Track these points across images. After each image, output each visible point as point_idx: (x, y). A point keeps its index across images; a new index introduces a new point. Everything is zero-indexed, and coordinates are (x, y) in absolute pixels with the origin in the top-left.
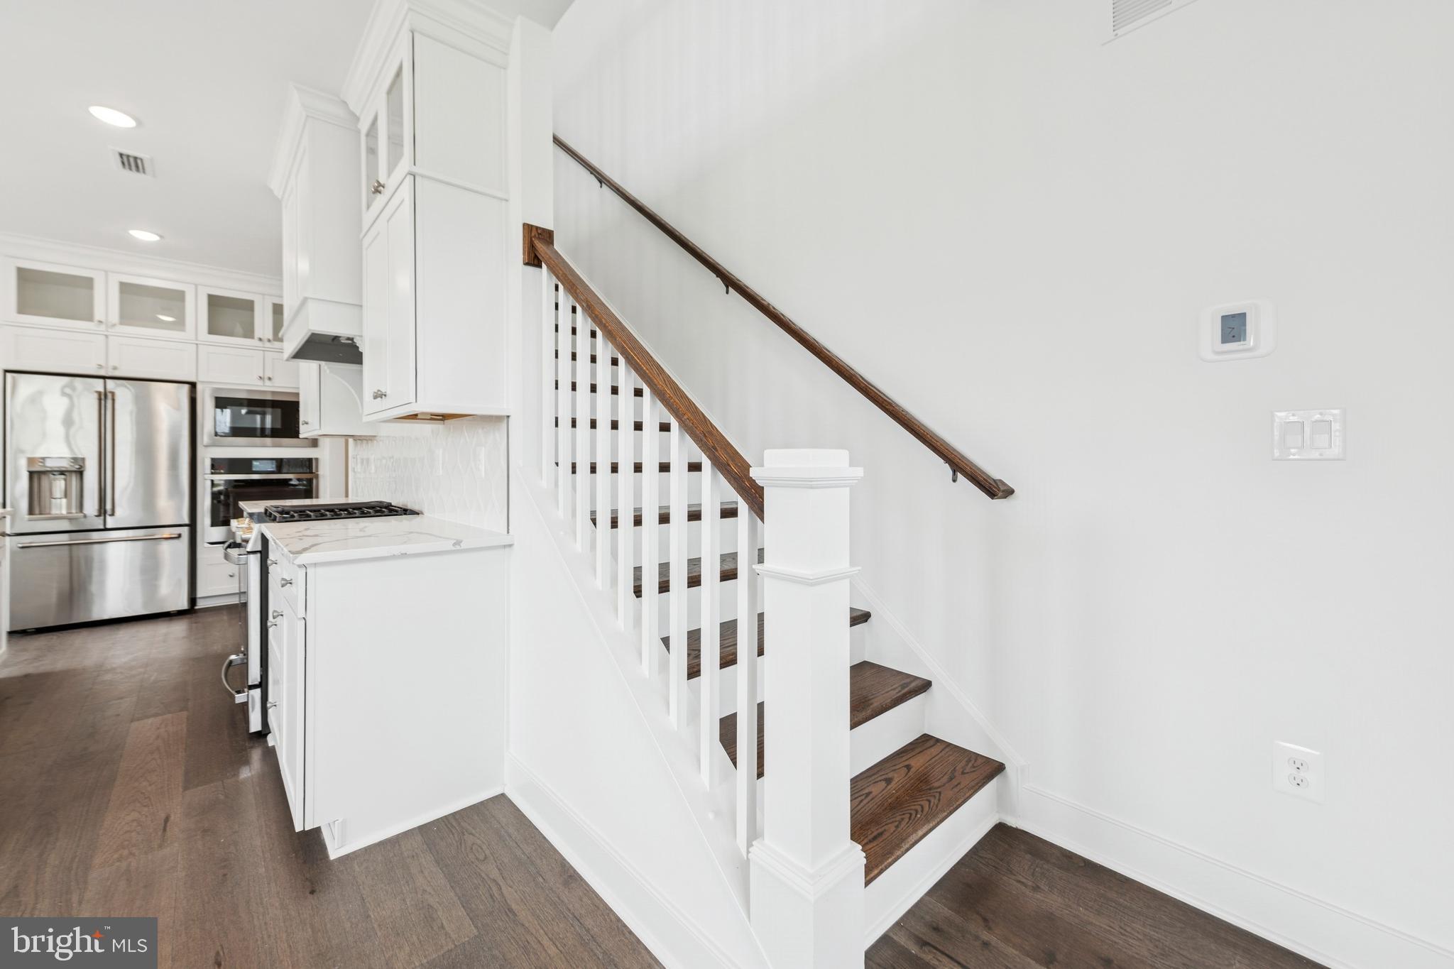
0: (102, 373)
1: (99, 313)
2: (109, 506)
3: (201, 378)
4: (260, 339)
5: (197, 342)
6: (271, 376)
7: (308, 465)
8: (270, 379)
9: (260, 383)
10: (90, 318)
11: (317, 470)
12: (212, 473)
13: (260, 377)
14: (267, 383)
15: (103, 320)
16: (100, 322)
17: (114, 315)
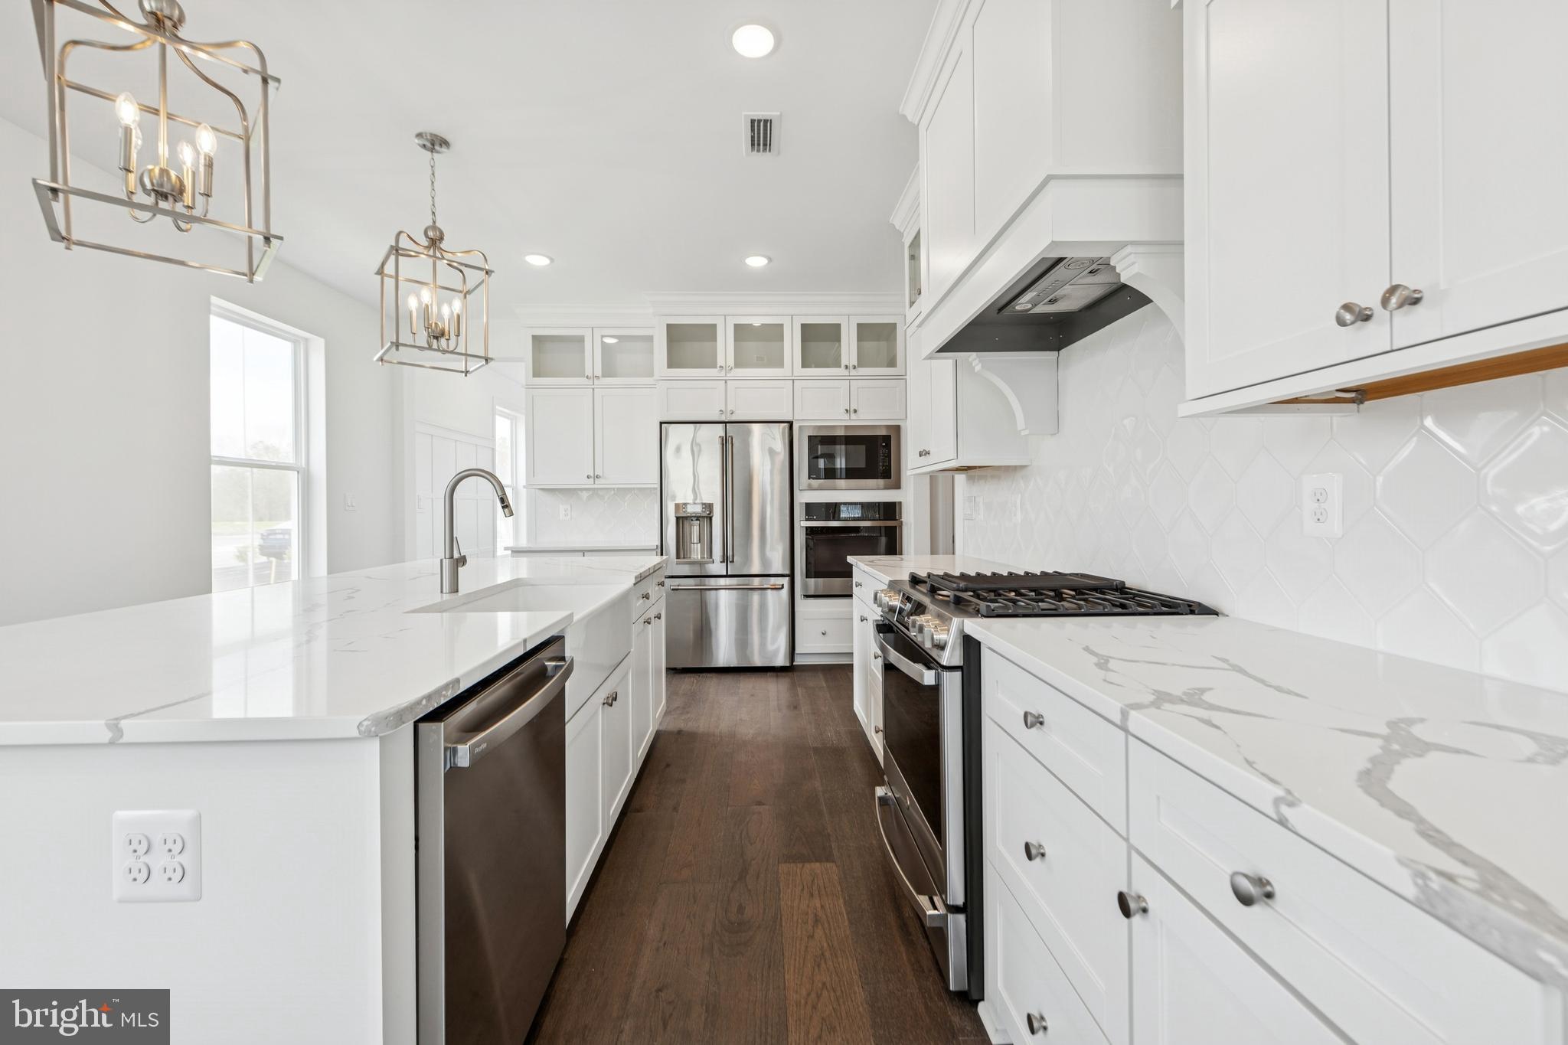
0: (723, 418)
1: (720, 361)
2: (730, 553)
3: (796, 418)
4: (847, 367)
5: (793, 378)
6: (856, 409)
7: (890, 510)
8: (855, 411)
9: (846, 417)
10: (713, 365)
11: (901, 517)
12: (807, 520)
13: (847, 410)
14: (853, 416)
15: (724, 365)
16: (721, 367)
17: (731, 362)
